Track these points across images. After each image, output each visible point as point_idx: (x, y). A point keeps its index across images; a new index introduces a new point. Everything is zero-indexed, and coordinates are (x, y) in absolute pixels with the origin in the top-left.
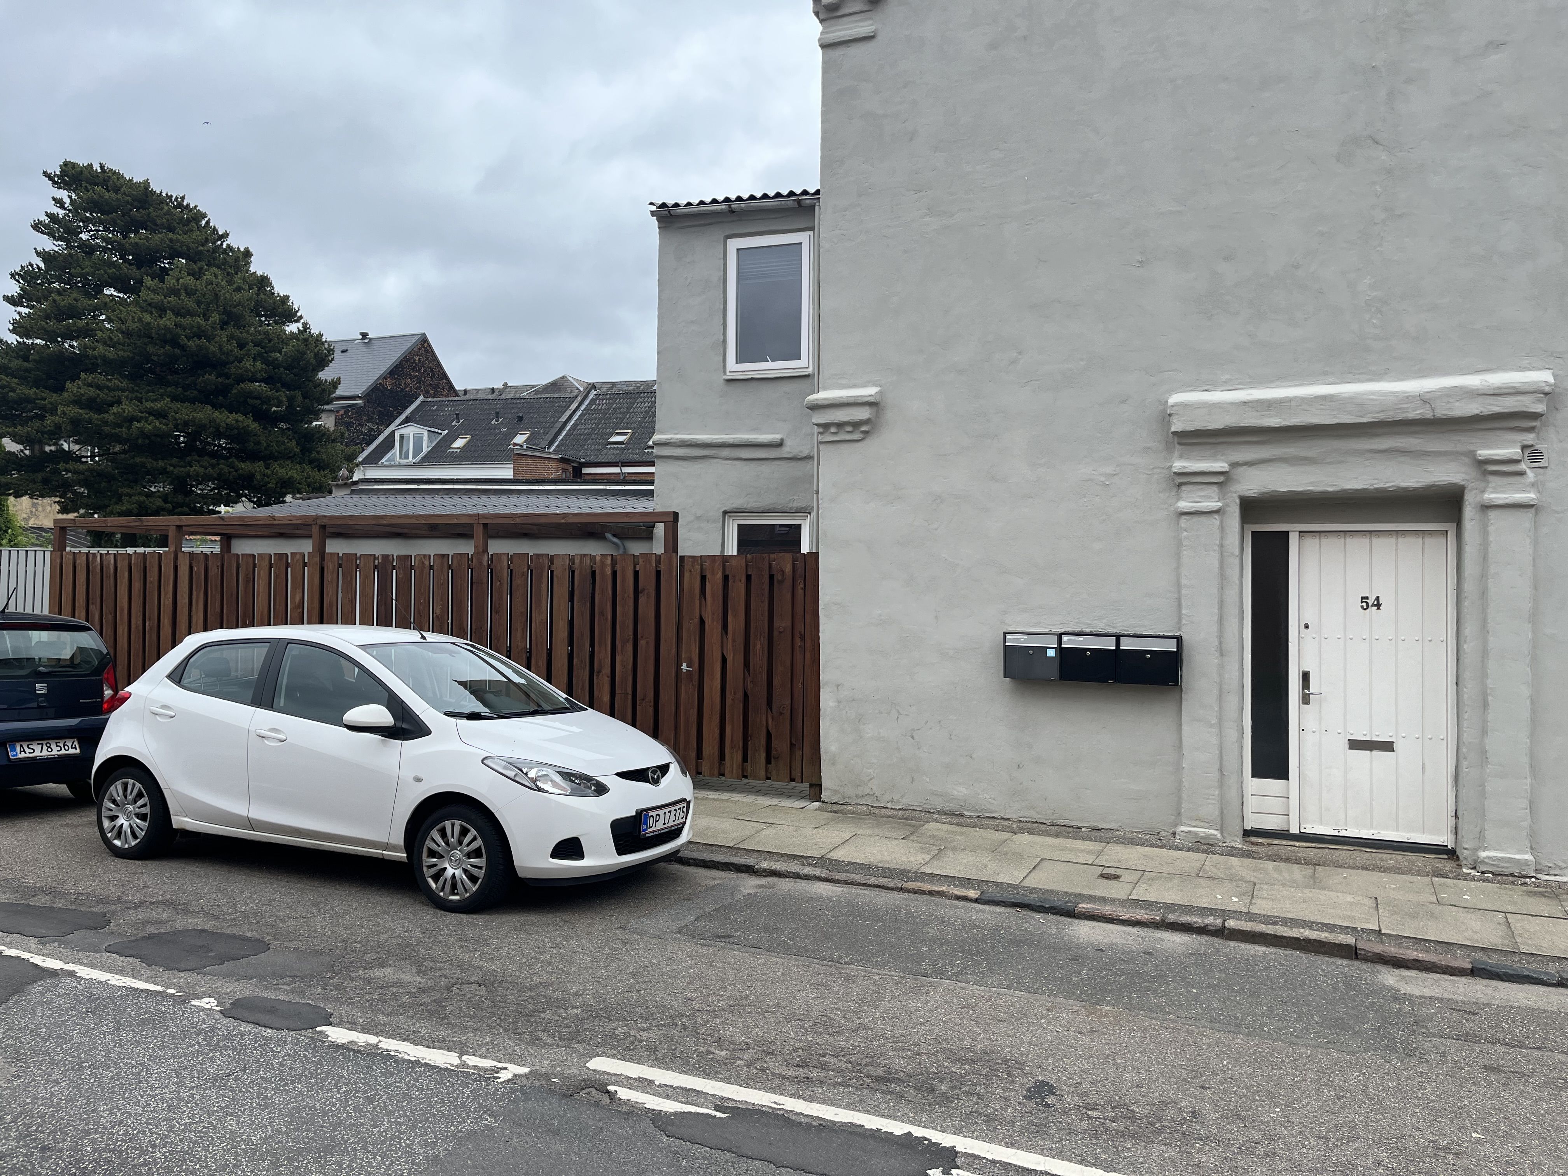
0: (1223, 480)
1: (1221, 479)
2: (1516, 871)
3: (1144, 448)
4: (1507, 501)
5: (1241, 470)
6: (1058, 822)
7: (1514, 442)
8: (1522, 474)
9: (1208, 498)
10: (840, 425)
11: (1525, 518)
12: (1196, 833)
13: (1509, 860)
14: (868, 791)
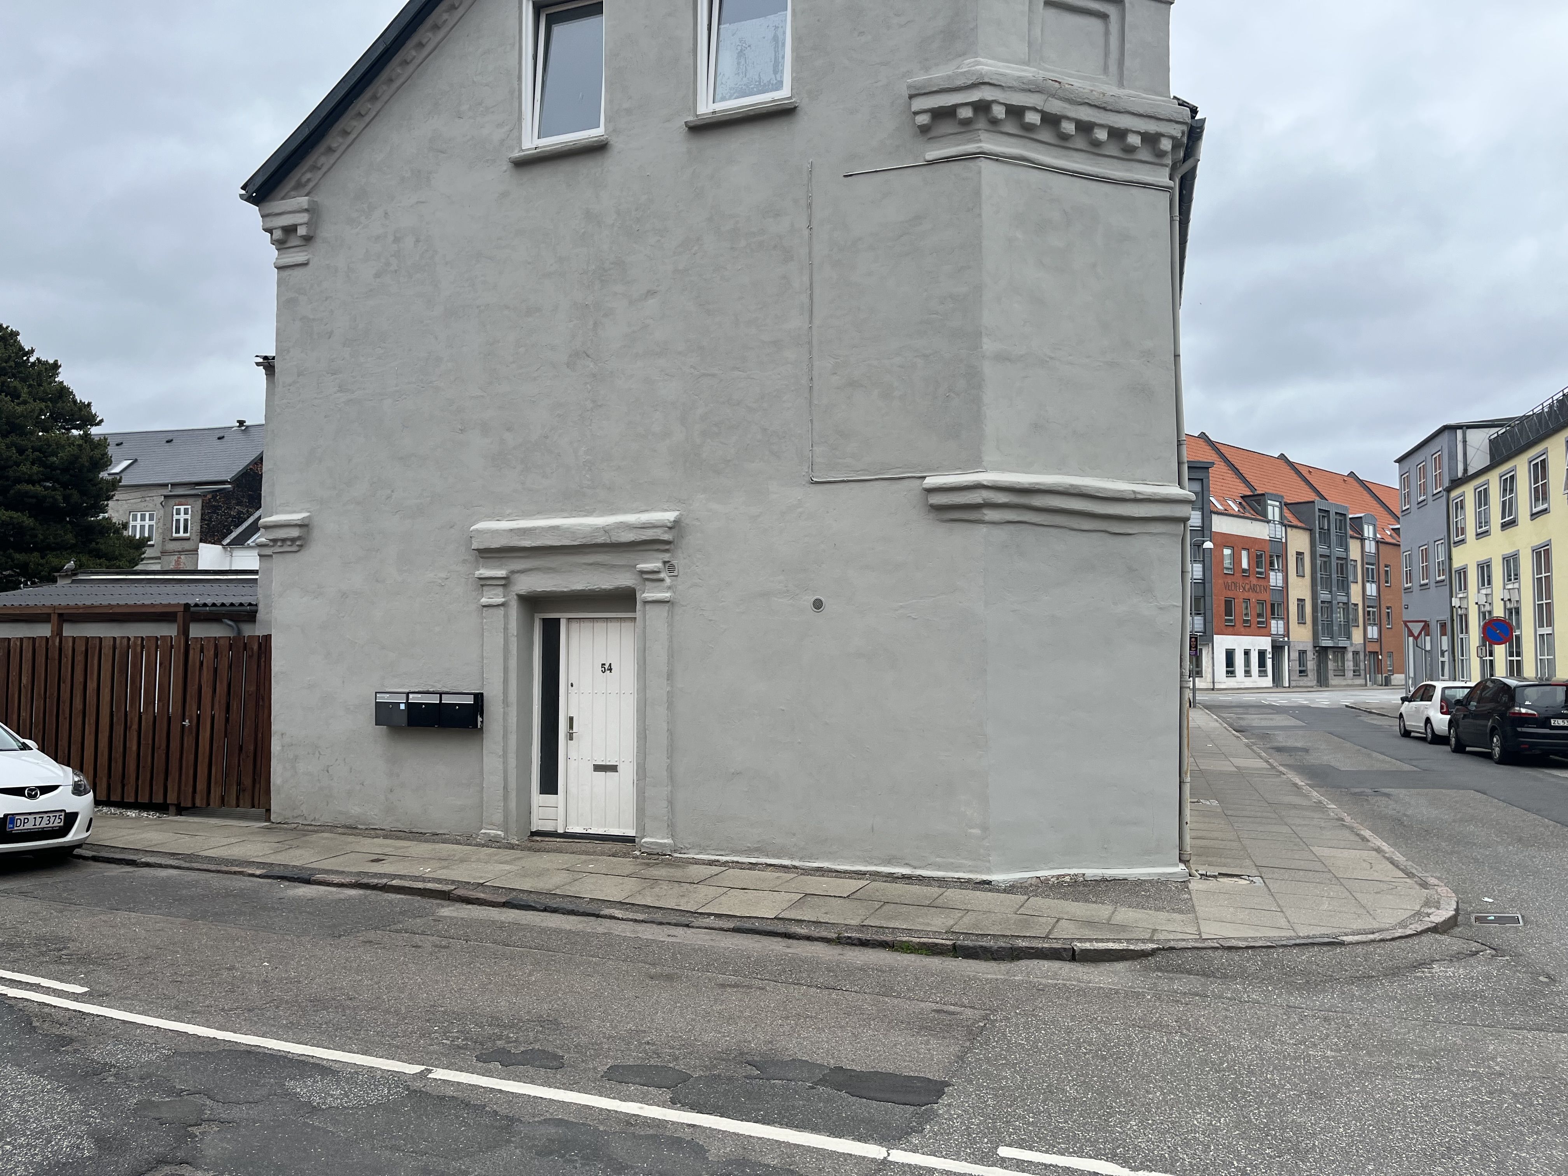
0: (506, 582)
1: (503, 582)
2: (660, 851)
3: (464, 560)
4: (654, 599)
5: (516, 575)
6: (414, 830)
7: (658, 559)
8: (662, 580)
9: (497, 595)
10: (284, 540)
11: (663, 610)
12: (489, 834)
13: (657, 844)
14: (300, 813)
